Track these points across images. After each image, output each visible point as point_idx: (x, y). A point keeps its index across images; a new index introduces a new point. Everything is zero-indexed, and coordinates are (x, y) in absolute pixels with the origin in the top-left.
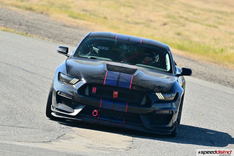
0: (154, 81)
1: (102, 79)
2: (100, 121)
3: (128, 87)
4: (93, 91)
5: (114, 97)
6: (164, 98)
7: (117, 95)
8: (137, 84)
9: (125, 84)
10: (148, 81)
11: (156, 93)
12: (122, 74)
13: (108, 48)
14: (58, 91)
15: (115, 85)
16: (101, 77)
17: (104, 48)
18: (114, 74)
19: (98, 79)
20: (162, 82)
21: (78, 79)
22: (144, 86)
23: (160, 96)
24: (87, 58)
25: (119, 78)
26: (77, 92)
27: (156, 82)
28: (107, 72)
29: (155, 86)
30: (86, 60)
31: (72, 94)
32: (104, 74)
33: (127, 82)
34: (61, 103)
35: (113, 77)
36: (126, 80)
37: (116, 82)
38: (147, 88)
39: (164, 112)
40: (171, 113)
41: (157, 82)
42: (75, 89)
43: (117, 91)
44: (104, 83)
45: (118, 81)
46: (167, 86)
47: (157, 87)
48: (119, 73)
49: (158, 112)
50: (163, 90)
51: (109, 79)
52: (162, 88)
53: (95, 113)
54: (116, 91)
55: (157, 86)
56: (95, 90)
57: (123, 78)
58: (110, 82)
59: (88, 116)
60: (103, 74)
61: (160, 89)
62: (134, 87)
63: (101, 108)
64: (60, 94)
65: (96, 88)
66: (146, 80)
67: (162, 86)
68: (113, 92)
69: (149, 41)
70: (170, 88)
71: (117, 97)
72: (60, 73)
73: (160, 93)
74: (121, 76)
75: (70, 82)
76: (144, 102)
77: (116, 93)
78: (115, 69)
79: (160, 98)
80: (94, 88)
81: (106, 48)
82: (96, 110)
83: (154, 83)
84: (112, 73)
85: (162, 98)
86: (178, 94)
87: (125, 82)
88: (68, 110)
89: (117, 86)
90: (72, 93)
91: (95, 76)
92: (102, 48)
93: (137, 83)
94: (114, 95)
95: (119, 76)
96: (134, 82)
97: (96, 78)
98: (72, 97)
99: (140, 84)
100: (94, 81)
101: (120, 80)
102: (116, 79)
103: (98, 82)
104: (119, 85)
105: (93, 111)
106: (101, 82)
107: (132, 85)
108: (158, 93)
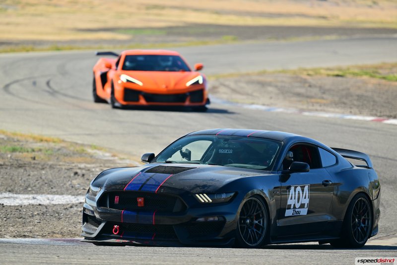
3: (153, 190)
6: (211, 201)
7: (142, 203)
9: (152, 186)
11: (197, 195)
12: (157, 175)
13: (231, 151)
14: (84, 208)
15: (138, 189)
16: (126, 182)
18: (146, 176)
19: (121, 184)
20: (217, 180)
21: (101, 188)
22: (178, 187)
23: (204, 198)
25: (148, 180)
26: (96, 206)
27: (204, 180)
28: (140, 174)
29: (197, 186)
31: (92, 209)
32: (132, 177)
33: (157, 184)
34: (87, 222)
35: (140, 180)
37: (141, 185)
39: (211, 219)
40: (221, 219)
42: (95, 201)
43: (142, 197)
44: (124, 189)
45: (144, 184)
47: (199, 186)
49: (201, 219)
51: (135, 182)
53: (116, 230)
54: (140, 197)
55: (202, 184)
57: (155, 180)
58: (133, 186)
59: (109, 235)
63: (123, 223)
71: (143, 205)
73: (205, 195)
74: (153, 177)
76: (177, 208)
77: (140, 200)
79: (203, 201)
80: (116, 197)
82: (116, 226)
83: (199, 183)
84: (144, 175)
85: (207, 201)
86: (237, 194)
87: (154, 184)
88: (91, 231)
89: (140, 190)
91: (118, 182)
94: (139, 202)
95: (150, 177)
96: (167, 183)
97: (119, 184)
98: (93, 212)
99: (174, 185)
100: (113, 187)
101: (148, 183)
102: (143, 182)
103: (118, 188)
104: (144, 189)
105: (114, 227)
106: (122, 188)
107: (162, 187)
108: (201, 195)
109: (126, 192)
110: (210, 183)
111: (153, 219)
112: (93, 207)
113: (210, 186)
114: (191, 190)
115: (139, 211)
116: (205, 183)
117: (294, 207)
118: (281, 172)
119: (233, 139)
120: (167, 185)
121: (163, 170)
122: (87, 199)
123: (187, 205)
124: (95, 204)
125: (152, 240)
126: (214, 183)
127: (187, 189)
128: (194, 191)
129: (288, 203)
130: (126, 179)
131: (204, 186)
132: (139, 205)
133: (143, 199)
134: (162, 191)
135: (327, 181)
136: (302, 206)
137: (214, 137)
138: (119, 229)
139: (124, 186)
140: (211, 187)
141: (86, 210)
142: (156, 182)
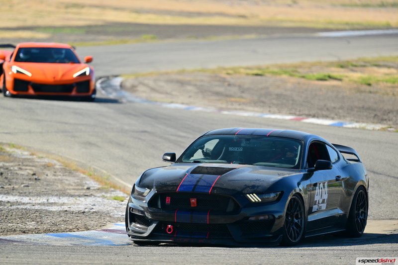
0: (248, 180)
2: (177, 239)
3: (206, 191)
6: (260, 200)
7: (195, 203)
8: (220, 186)
9: (205, 187)
10: (239, 180)
11: (248, 195)
12: (206, 176)
13: (241, 149)
14: (130, 208)
15: (191, 190)
16: (176, 183)
19: (171, 185)
20: (262, 180)
21: (149, 189)
22: (229, 188)
25: (198, 181)
27: (251, 181)
28: (187, 176)
29: (247, 187)
31: (142, 209)
32: (181, 178)
33: (208, 185)
34: (135, 222)
35: (190, 181)
37: (193, 187)
38: (233, 190)
39: (262, 218)
40: (271, 217)
42: (145, 202)
44: (177, 190)
45: (196, 185)
46: (265, 185)
47: (249, 187)
49: (252, 219)
51: (186, 183)
52: (256, 188)
53: (170, 229)
54: (193, 198)
55: (250, 185)
57: (205, 181)
58: (185, 187)
59: (163, 234)
61: (254, 189)
62: (215, 190)
63: (176, 222)
64: (132, 211)
68: (190, 199)
70: (269, 186)
71: (196, 206)
72: (135, 185)
73: (254, 194)
74: (202, 178)
75: (143, 194)
76: (230, 207)
77: (193, 201)
79: (254, 201)
80: (167, 198)
82: (170, 226)
83: (248, 183)
84: (193, 176)
85: (257, 201)
86: (282, 193)
87: (206, 185)
88: (141, 230)
89: (193, 191)
91: (168, 183)
92: (235, 149)
93: (222, 184)
94: (192, 203)
95: (199, 178)
96: (218, 184)
97: (169, 185)
98: (142, 212)
99: (225, 186)
100: (165, 189)
101: (199, 184)
102: (194, 183)
103: (170, 189)
104: (196, 190)
105: (167, 227)
106: (174, 189)
107: (214, 188)
108: (251, 195)
109: (179, 193)
110: (257, 184)
111: (207, 219)
112: (143, 207)
113: (258, 186)
114: (242, 190)
115: (193, 211)
116: (253, 183)
117: (319, 203)
118: (307, 170)
119: (254, 139)
120: (218, 186)
121: (206, 171)
122: (133, 200)
123: (240, 205)
124: (146, 206)
125: (206, 238)
126: (261, 183)
127: (239, 189)
128: (246, 192)
129: (315, 200)
130: (175, 180)
131: (253, 187)
132: (192, 206)
133: (196, 199)
134: (215, 191)
135: (338, 177)
136: (323, 202)
137: (234, 137)
138: (173, 228)
139: (175, 187)
140: (260, 187)
141: (134, 210)
142: (207, 183)
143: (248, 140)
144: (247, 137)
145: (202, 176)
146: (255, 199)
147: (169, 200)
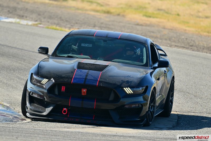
0: (122, 76)
1: (70, 78)
2: (70, 119)
3: (94, 84)
4: (63, 90)
5: (82, 94)
6: (132, 92)
7: (86, 93)
8: (104, 81)
9: (92, 81)
10: (116, 76)
11: (124, 88)
12: (91, 72)
13: (91, 45)
14: (30, 92)
15: (83, 83)
16: (69, 76)
17: (88, 45)
18: (82, 72)
19: (66, 78)
20: (131, 76)
21: (48, 79)
22: (111, 82)
23: (128, 91)
24: (64, 57)
25: (87, 76)
27: (125, 77)
28: (77, 70)
29: (123, 82)
30: (62, 59)
33: (95, 79)
35: (81, 75)
36: (94, 77)
37: (84, 80)
38: (115, 84)
39: (133, 106)
40: (140, 106)
41: (127, 77)
42: (45, 89)
43: (86, 89)
44: (72, 82)
45: (86, 79)
46: (136, 81)
47: (124, 82)
48: (87, 70)
49: (127, 107)
50: (131, 84)
51: (77, 77)
52: (130, 83)
53: (65, 112)
54: (84, 88)
56: (64, 89)
57: (92, 76)
58: (77, 80)
59: (59, 114)
60: (72, 72)
61: (128, 84)
62: (101, 84)
63: (70, 106)
64: (32, 94)
65: (65, 87)
66: (115, 76)
67: (131, 80)
68: (81, 89)
69: (128, 36)
70: (138, 82)
71: (86, 94)
72: (32, 74)
73: (128, 88)
75: (41, 82)
76: (112, 97)
77: (84, 90)
78: (86, 66)
79: (128, 93)
80: (62, 87)
81: (89, 45)
82: (65, 109)
83: (123, 79)
84: (81, 71)
85: (130, 93)
87: (93, 79)
88: (40, 110)
89: (84, 83)
90: (42, 93)
91: (63, 76)
92: (86, 45)
93: (105, 79)
94: (83, 92)
95: (87, 73)
96: (102, 79)
97: (64, 77)
99: (107, 80)
100: (62, 80)
101: (88, 78)
102: (84, 77)
104: (87, 83)
105: (63, 109)
106: (69, 81)
107: (100, 82)
108: (126, 88)
109: (73, 84)
111: (94, 105)
113: (131, 82)
114: (121, 84)
115: (83, 98)
116: (127, 79)
123: (119, 95)
124: (46, 91)
125: (92, 120)
127: (119, 84)
128: (123, 86)
130: (68, 73)
131: (128, 82)
135: (165, 71)
138: (68, 111)
141: (34, 94)
143: (105, 41)
144: (104, 39)
145: (88, 72)
146: (129, 91)
147: (64, 88)
